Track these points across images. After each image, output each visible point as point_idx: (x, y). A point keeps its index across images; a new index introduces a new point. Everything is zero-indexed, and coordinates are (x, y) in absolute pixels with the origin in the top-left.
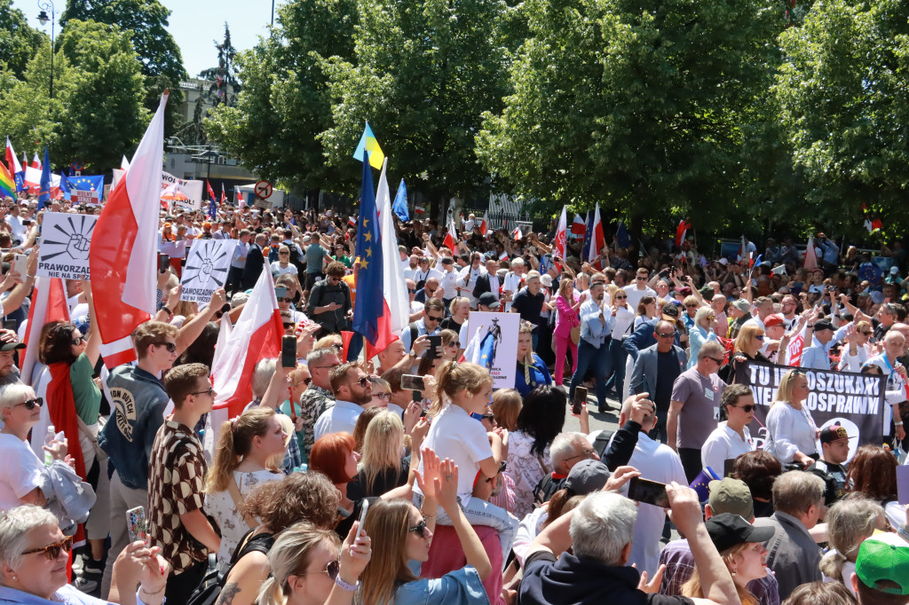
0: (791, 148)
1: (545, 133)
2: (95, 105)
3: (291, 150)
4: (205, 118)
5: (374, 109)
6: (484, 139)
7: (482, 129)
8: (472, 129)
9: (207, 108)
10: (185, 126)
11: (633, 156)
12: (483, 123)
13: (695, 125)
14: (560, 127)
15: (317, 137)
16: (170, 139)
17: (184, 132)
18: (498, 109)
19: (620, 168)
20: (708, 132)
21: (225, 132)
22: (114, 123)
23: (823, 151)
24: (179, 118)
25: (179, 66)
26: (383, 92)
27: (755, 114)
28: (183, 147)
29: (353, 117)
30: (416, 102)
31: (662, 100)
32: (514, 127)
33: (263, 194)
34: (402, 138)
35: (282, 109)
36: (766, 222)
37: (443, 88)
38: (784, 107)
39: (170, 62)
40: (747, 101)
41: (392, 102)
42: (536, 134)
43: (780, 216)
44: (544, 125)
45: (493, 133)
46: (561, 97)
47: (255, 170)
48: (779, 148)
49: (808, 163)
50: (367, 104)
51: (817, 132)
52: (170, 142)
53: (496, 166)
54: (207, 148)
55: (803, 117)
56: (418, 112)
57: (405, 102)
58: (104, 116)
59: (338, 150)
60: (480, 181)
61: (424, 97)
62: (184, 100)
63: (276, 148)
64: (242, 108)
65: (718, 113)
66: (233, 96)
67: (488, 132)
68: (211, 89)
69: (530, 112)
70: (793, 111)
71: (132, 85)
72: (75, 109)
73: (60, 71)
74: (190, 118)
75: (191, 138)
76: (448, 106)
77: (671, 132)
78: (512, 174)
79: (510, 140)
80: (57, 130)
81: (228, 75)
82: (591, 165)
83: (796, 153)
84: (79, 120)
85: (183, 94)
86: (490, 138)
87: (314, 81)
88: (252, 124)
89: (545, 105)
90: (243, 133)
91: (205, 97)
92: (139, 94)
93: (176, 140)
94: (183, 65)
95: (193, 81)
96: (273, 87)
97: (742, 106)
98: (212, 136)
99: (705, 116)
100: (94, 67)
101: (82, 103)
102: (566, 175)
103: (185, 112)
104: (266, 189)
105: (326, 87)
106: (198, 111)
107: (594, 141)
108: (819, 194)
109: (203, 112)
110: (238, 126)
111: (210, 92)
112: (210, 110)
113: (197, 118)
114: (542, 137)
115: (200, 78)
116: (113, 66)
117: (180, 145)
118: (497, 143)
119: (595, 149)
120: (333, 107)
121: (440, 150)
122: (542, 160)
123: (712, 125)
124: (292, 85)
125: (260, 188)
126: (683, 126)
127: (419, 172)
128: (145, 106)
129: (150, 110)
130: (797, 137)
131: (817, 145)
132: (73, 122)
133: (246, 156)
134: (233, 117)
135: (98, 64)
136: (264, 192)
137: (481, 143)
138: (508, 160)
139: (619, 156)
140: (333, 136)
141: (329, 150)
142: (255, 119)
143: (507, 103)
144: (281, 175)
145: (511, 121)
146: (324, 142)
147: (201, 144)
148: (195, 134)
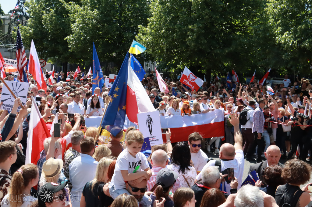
1: (167, 33)
3: (53, 45)
4: (13, 31)
5: (90, 26)
6: (139, 37)
7: (139, 33)
8: (134, 33)
10: (4, 36)
11: (206, 42)
12: (139, 30)
13: (232, 27)
15: (65, 39)
17: (4, 38)
18: (145, 25)
19: (200, 47)
20: (238, 30)
21: (22, 37)
23: (289, 36)
24: (1, 32)
26: (94, 18)
27: (258, 21)
28: (3, 45)
29: (81, 29)
30: (109, 22)
31: (218, 17)
32: (153, 31)
33: (42, 65)
34: (103, 38)
35: (48, 27)
37: (121, 15)
38: (271, 17)
40: (255, 16)
41: (98, 22)
42: (163, 34)
44: (166, 30)
45: (143, 34)
46: (173, 17)
48: (269, 36)
50: (87, 23)
51: (286, 28)
54: (15, 45)
55: (280, 21)
56: (110, 26)
57: (104, 22)
59: (75, 44)
61: (112, 19)
62: (3, 24)
63: (46, 44)
64: (31, 26)
65: (242, 21)
66: (26, 22)
67: (141, 34)
68: (15, 19)
69: (160, 24)
70: (275, 19)
74: (6, 32)
75: (7, 41)
76: (123, 23)
77: (222, 31)
78: (153, 52)
79: (151, 37)
81: (23, 12)
82: (188, 47)
83: (277, 38)
85: (2, 21)
86: (142, 37)
87: (63, 13)
88: (35, 33)
89: (166, 21)
90: (30, 38)
91: (13, 23)
95: (6, 15)
96: (43, 17)
97: (253, 18)
99: (237, 23)
102: (177, 52)
103: (3, 29)
104: (43, 63)
105: (68, 16)
106: (10, 28)
107: (189, 36)
109: (12, 29)
110: (28, 35)
113: (9, 32)
114: (166, 35)
115: (10, 14)
118: (146, 39)
119: (189, 39)
120: (71, 25)
121: (120, 43)
122: (166, 45)
123: (240, 27)
124: (52, 16)
125: (40, 63)
126: (226, 28)
127: (112, 53)
130: (277, 31)
131: (286, 34)
134: (26, 30)
137: (138, 39)
138: (151, 46)
139: (200, 42)
140: (72, 38)
141: (71, 44)
142: (36, 31)
143: (149, 21)
144: (50, 56)
145: (151, 29)
146: (68, 41)
147: (12, 44)
148: (9, 39)
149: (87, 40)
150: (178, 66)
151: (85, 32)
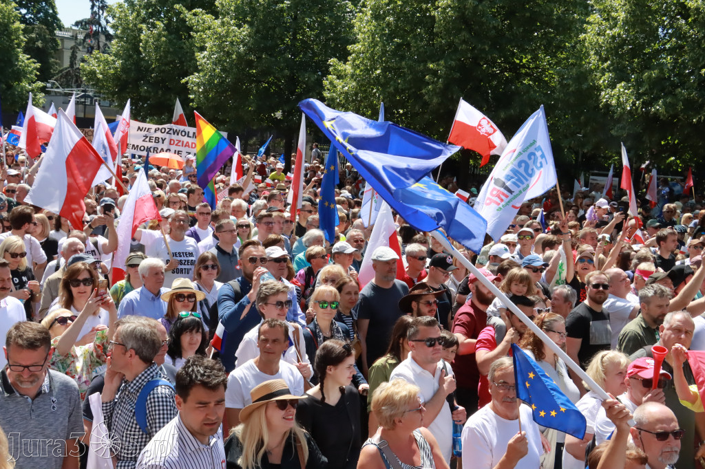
0: (599, 89)
1: (385, 77)
3: (160, 92)
4: (82, 64)
5: (234, 57)
6: (331, 83)
7: (330, 74)
9: (82, 54)
10: (61, 71)
12: (331, 69)
13: (515, 68)
14: (398, 72)
15: (183, 81)
16: (49, 82)
17: (61, 76)
18: (343, 57)
20: (527, 75)
21: (100, 76)
23: (626, 91)
24: (56, 63)
25: (54, 16)
26: (242, 41)
27: (567, 59)
28: (60, 90)
29: (215, 64)
30: (271, 51)
31: (487, 48)
32: (358, 72)
34: (258, 82)
35: (149, 54)
36: (576, 153)
37: (294, 38)
38: (592, 53)
39: (46, 13)
40: (560, 48)
41: (250, 50)
42: (378, 77)
43: (590, 149)
44: (384, 70)
45: (339, 77)
46: (399, 46)
48: (588, 89)
49: (614, 102)
50: (228, 52)
51: (621, 75)
52: (49, 85)
53: (343, 106)
54: (83, 91)
55: (609, 62)
56: (273, 59)
57: (262, 50)
59: (203, 93)
61: (278, 45)
62: (60, 47)
63: (146, 91)
64: (116, 55)
65: (535, 58)
66: (106, 44)
68: (85, 38)
69: (372, 58)
70: (600, 56)
71: (11, 34)
74: (66, 63)
75: (68, 81)
76: (299, 54)
77: (494, 75)
79: (354, 84)
81: (100, 25)
82: (426, 104)
83: (603, 93)
85: (59, 42)
86: (337, 82)
87: (180, 31)
88: (124, 69)
89: (384, 52)
90: (116, 78)
91: (80, 45)
92: (17, 41)
93: (53, 84)
95: (67, 30)
96: (142, 36)
97: (556, 52)
98: (89, 80)
99: (524, 61)
102: (404, 114)
103: (61, 58)
105: (191, 37)
106: (73, 57)
107: (428, 84)
108: (623, 128)
109: (79, 58)
110: (112, 71)
111: (84, 40)
112: (86, 56)
113: (72, 63)
114: (382, 81)
115: (74, 28)
117: (58, 88)
118: (343, 87)
119: (429, 91)
120: (196, 54)
121: (292, 93)
122: (383, 101)
123: (529, 68)
124: (160, 35)
126: (505, 70)
127: (274, 111)
128: (24, 52)
129: (29, 56)
130: (604, 80)
131: (620, 86)
133: (119, 99)
134: (107, 62)
137: (329, 86)
138: (353, 101)
139: (450, 96)
140: (197, 80)
141: (194, 93)
142: (127, 65)
143: (351, 51)
144: (152, 115)
145: (355, 67)
146: (189, 86)
147: (77, 87)
148: (72, 78)
149: (228, 84)
151: (224, 70)
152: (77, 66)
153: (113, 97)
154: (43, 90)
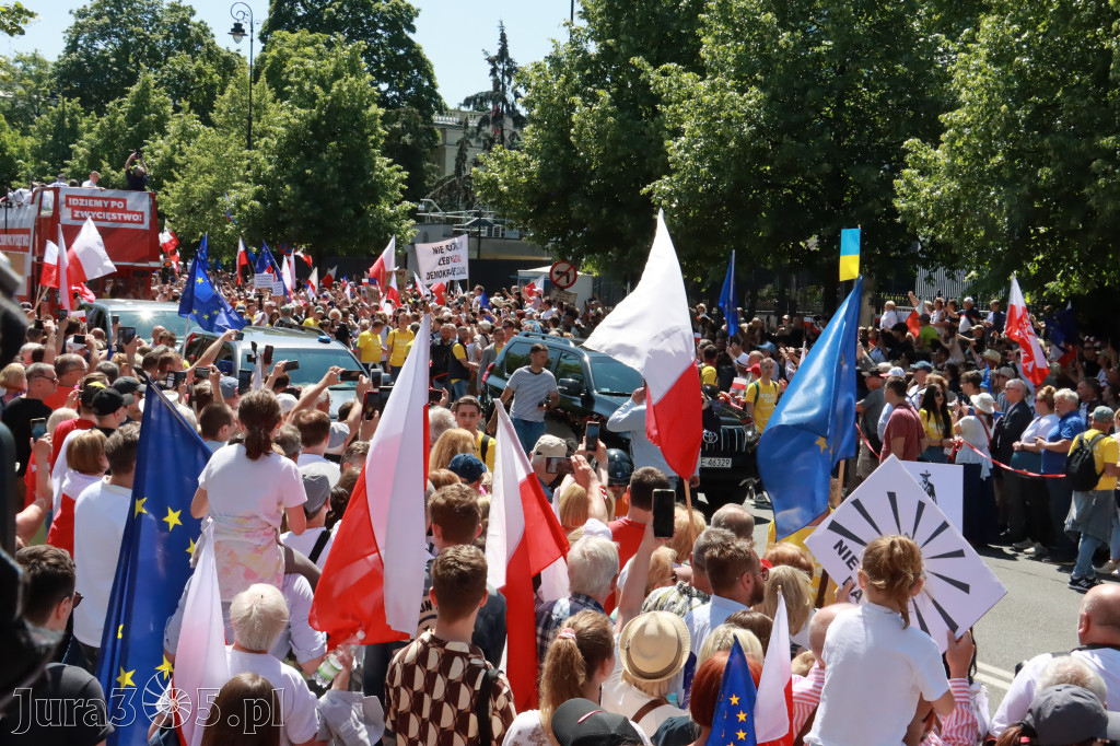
1: (1012, 168)
2: (311, 156)
3: (604, 211)
4: (474, 169)
5: (732, 144)
6: (909, 183)
7: (906, 167)
9: (475, 152)
10: (441, 183)
12: (909, 157)
15: (644, 191)
16: (421, 203)
17: (441, 191)
18: (932, 135)
21: (505, 188)
22: (339, 182)
24: (434, 170)
25: (432, 91)
26: (746, 117)
28: (440, 214)
29: (699, 158)
30: (798, 130)
32: (959, 161)
33: (563, 281)
34: (776, 186)
35: (591, 152)
37: (840, 106)
39: (419, 86)
41: (760, 131)
42: (997, 170)
44: (1010, 155)
45: (924, 172)
46: (1038, 109)
47: (550, 245)
50: (721, 137)
52: (421, 207)
53: (931, 225)
54: (476, 215)
56: (801, 145)
57: (781, 132)
58: (323, 174)
59: (678, 209)
60: (903, 248)
61: (810, 121)
62: (440, 142)
63: (582, 210)
64: (529, 151)
66: (514, 134)
68: (480, 124)
69: (986, 135)
71: (363, 125)
72: (283, 165)
73: (260, 108)
74: (450, 169)
75: (452, 199)
76: (848, 134)
78: (957, 236)
80: (258, 196)
81: (505, 101)
82: (1091, 215)
84: (289, 181)
85: (439, 133)
86: (918, 181)
87: (638, 104)
88: (544, 173)
89: (1011, 123)
90: (531, 189)
91: (471, 137)
92: (373, 137)
93: (429, 204)
94: (438, 91)
95: (452, 113)
96: (575, 117)
98: (485, 196)
100: (309, 100)
101: (294, 154)
102: (1047, 235)
103: (441, 161)
104: (566, 273)
105: (657, 113)
106: (461, 158)
107: (1096, 176)
109: (469, 159)
110: (524, 179)
111: (479, 129)
112: (481, 156)
113: (459, 169)
114: (1007, 175)
115: (463, 109)
116: (336, 98)
117: (435, 210)
118: (932, 191)
119: (1097, 189)
120: (667, 143)
121: (838, 203)
122: (1008, 211)
124: (604, 113)
125: (557, 273)
127: (805, 238)
128: (383, 154)
129: (390, 160)
132: (281, 183)
133: (535, 225)
134: (516, 164)
135: (315, 96)
136: (565, 277)
137: (904, 189)
138: (951, 216)
140: (668, 188)
142: (548, 167)
143: (947, 124)
144: (590, 251)
145: (954, 152)
146: (654, 199)
147: (467, 208)
148: (458, 193)
149: (722, 195)
150: (1051, 285)
151: (714, 168)
152: (467, 173)
153: (526, 222)
154: (412, 214)
